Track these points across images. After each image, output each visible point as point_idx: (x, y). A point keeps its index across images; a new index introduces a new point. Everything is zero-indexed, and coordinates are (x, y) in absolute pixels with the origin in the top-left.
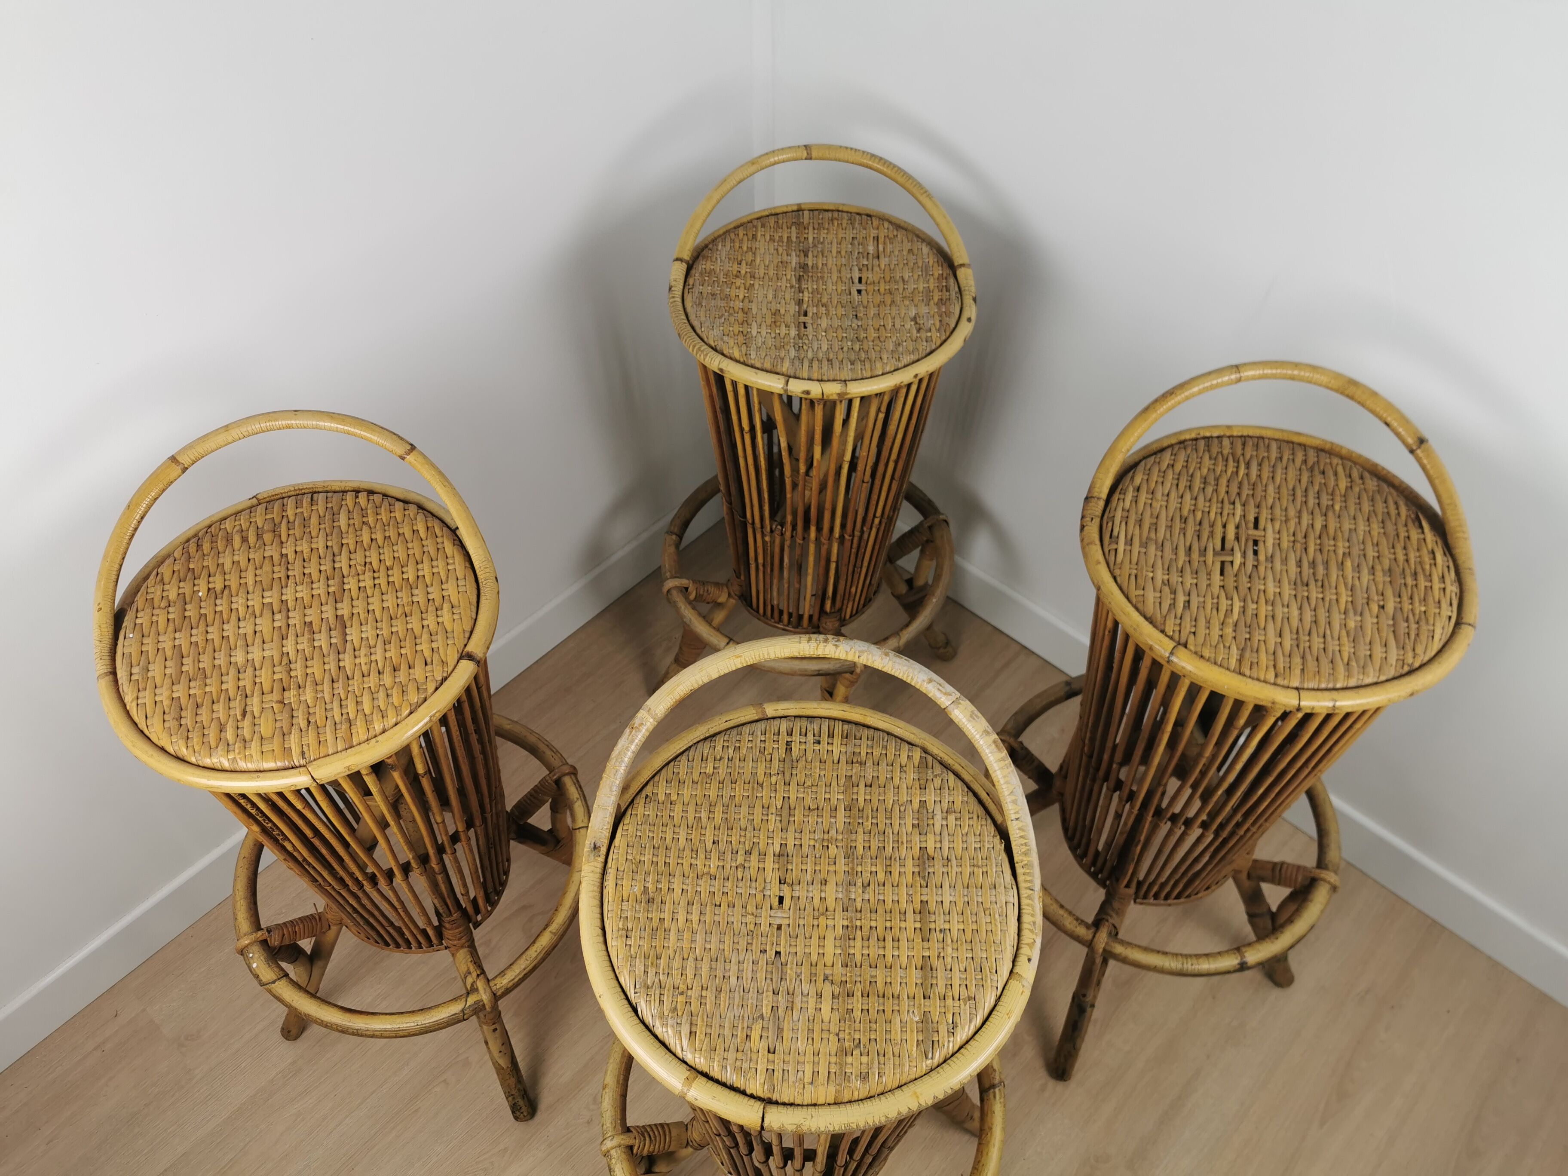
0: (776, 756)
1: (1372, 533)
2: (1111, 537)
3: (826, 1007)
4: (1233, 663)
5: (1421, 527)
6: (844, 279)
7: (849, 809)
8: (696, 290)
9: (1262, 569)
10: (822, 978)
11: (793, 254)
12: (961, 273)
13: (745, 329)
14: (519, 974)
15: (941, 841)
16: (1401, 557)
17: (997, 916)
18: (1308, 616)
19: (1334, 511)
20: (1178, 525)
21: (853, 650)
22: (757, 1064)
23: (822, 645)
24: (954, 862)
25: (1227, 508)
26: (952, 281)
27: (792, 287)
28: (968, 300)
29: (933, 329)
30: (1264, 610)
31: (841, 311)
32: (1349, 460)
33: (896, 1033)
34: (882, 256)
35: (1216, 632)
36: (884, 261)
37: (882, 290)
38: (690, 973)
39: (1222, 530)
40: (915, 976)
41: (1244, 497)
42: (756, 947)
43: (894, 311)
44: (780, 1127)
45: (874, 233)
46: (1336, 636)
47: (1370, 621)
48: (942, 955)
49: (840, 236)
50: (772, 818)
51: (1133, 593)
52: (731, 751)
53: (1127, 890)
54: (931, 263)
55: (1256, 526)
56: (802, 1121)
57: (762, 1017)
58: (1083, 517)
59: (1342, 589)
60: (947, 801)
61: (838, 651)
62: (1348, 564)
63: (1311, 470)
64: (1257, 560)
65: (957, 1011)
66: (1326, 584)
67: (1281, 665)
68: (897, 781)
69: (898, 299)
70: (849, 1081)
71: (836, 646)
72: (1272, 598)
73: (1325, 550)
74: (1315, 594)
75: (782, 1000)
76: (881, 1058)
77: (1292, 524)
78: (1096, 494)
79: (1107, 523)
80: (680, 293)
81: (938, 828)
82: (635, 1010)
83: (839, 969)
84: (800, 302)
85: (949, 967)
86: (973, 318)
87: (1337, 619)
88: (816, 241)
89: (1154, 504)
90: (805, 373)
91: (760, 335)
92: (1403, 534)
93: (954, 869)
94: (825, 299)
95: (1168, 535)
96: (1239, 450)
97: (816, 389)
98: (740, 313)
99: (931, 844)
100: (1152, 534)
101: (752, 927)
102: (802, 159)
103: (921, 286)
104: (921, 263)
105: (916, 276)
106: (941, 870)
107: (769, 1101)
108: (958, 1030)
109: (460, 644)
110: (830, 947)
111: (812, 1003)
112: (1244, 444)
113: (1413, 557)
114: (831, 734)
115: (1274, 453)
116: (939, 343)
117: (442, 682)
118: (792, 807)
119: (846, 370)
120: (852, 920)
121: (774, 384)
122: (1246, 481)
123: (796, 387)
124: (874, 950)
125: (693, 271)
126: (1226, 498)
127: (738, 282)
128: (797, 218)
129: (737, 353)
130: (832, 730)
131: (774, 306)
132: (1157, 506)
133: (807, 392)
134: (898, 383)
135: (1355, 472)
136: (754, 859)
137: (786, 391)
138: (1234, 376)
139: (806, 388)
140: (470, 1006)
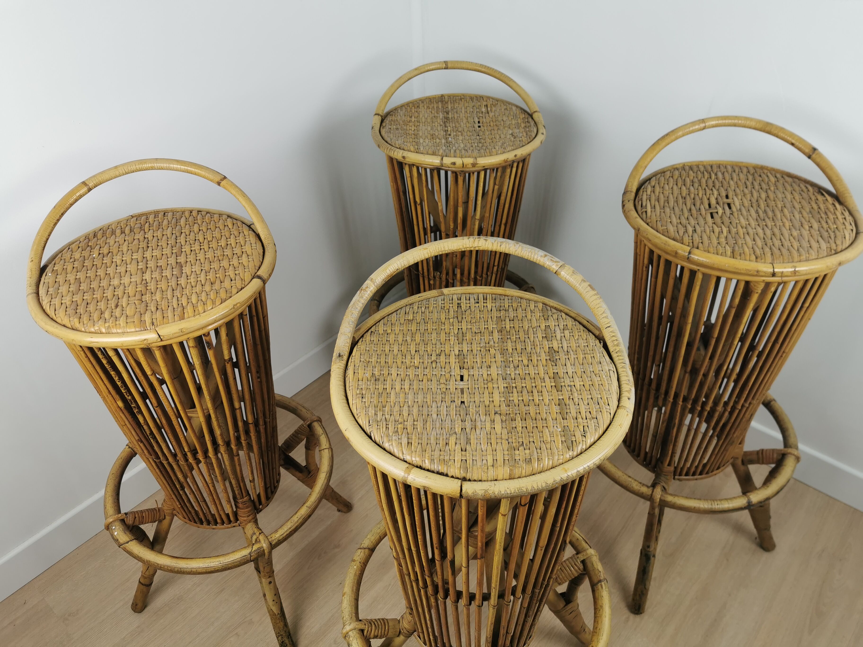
0: (451, 310)
1: (795, 198)
2: (641, 206)
3: (498, 427)
4: (729, 253)
5: (824, 195)
6: (470, 122)
7: (500, 331)
8: (388, 127)
9: (736, 214)
10: (493, 412)
11: (441, 113)
12: (535, 116)
13: (416, 140)
15: (561, 343)
16: (815, 207)
17: (604, 377)
18: (768, 232)
19: (771, 190)
20: (681, 201)
21: (496, 242)
22: (454, 457)
23: (477, 240)
24: (572, 353)
25: (708, 192)
26: (530, 119)
27: (441, 125)
28: (541, 127)
29: (523, 137)
30: (741, 231)
31: (470, 134)
32: (774, 172)
33: (547, 437)
34: (490, 112)
35: (715, 241)
36: (491, 114)
37: (492, 125)
38: (405, 413)
39: (708, 201)
40: (555, 409)
41: (717, 187)
42: (448, 399)
43: (499, 132)
44: (473, 492)
45: (485, 103)
46: (787, 239)
47: (805, 233)
48: (571, 397)
49: (466, 106)
50: (452, 338)
51: (660, 228)
52: (423, 309)
53: (669, 467)
54: (518, 113)
55: (727, 197)
56: (488, 487)
57: (456, 433)
58: (623, 202)
59: (785, 220)
60: (562, 324)
61: (487, 243)
62: (785, 210)
63: (753, 175)
64: (732, 211)
65: (585, 424)
66: (775, 218)
67: (758, 252)
68: (529, 317)
69: (502, 128)
70: (518, 464)
71: (486, 240)
72: (745, 226)
73: (771, 205)
74: (770, 223)
75: (468, 425)
76: (539, 451)
77: (749, 196)
78: (629, 190)
79: (638, 202)
80: (378, 129)
81: (559, 338)
82: (370, 437)
83: (504, 407)
84: (446, 131)
85: (577, 403)
86: (545, 133)
87: (786, 233)
88: (453, 108)
89: (665, 192)
90: (452, 155)
91: (425, 142)
92: (813, 198)
93: (572, 356)
94: (460, 129)
95: (676, 204)
96: (710, 169)
97: (459, 161)
98: (413, 135)
99: (555, 345)
100: (666, 204)
101: (444, 390)
102: (443, 69)
103: (514, 122)
104: (512, 114)
105: (510, 119)
106: (564, 357)
107: (464, 479)
108: (588, 435)
109: (253, 272)
110: (496, 397)
111: (488, 425)
112: (712, 167)
113: (822, 206)
114: (485, 299)
115: (730, 169)
116: (527, 142)
117: (241, 289)
118: (464, 333)
119: (476, 153)
120: (509, 384)
121: (435, 161)
122: (716, 180)
123: (448, 161)
124: (526, 397)
125: (385, 120)
126: (706, 188)
127: (411, 124)
128: (441, 99)
129: (412, 149)
130: (485, 297)
131: (431, 132)
132: (666, 193)
133: (454, 164)
134: (506, 159)
135: (778, 176)
136: (442, 358)
137: (442, 165)
138: (702, 125)
139: (453, 161)
140: (255, 551)
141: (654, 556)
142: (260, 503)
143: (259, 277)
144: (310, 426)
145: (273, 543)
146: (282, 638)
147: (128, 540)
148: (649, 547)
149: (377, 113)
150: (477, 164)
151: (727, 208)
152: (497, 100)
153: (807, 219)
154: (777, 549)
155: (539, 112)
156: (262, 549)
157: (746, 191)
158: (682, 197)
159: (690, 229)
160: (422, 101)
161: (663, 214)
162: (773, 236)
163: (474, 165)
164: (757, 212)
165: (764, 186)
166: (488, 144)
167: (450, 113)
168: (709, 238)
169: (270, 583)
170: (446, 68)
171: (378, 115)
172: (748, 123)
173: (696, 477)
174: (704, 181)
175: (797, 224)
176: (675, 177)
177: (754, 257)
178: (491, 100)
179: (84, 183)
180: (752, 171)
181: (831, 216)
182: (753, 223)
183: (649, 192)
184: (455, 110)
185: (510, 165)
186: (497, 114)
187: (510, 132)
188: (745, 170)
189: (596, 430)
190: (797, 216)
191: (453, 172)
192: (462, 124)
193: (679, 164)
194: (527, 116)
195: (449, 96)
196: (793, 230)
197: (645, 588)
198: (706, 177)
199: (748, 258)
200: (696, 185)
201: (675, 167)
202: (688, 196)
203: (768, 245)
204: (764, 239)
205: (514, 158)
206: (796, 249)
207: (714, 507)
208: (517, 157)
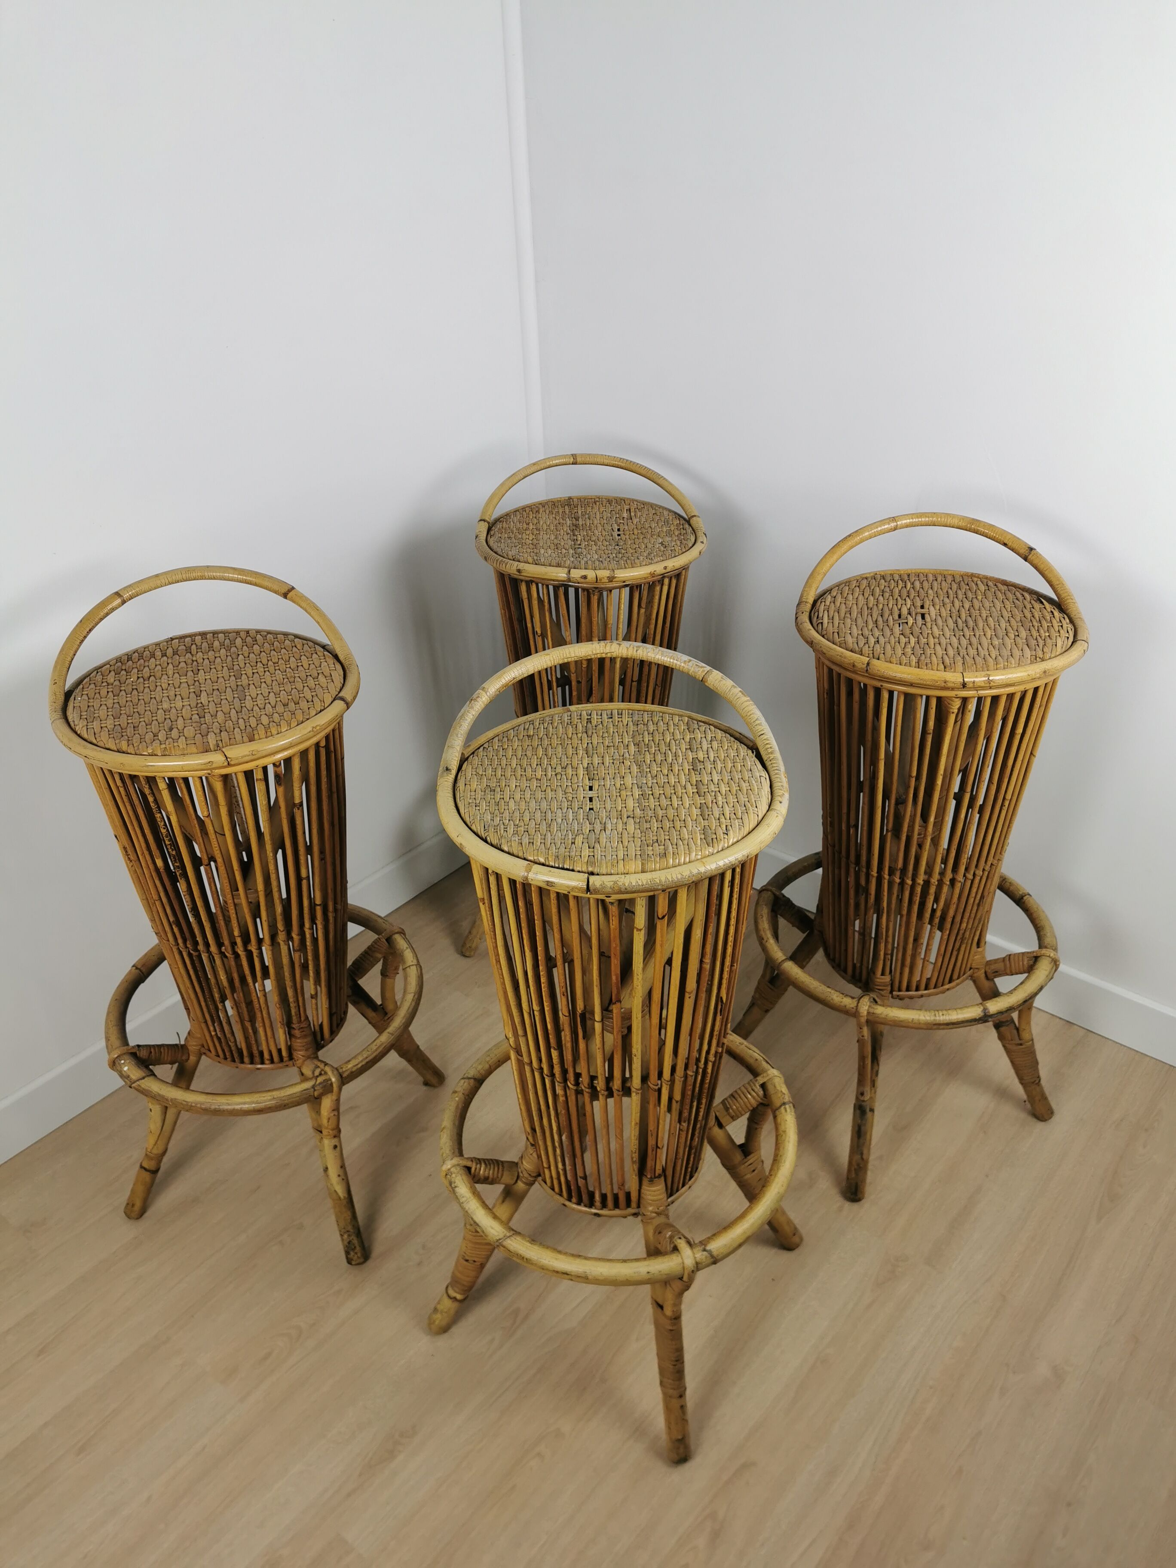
0: (580, 725)
1: (1007, 606)
2: (818, 618)
3: (631, 828)
4: (913, 663)
5: (1042, 603)
6: (607, 530)
7: (637, 745)
8: (498, 535)
9: (929, 625)
10: (625, 816)
11: (568, 520)
12: (693, 521)
13: (535, 551)
14: (362, 1061)
15: (708, 754)
16: (1028, 615)
17: (754, 782)
18: (964, 642)
19: (978, 600)
20: (866, 612)
22: (581, 854)
23: (609, 644)
24: (718, 762)
25: (900, 602)
26: (687, 526)
27: (568, 534)
28: (700, 535)
29: (676, 546)
30: (932, 641)
31: (606, 543)
33: (685, 835)
34: (633, 518)
35: (899, 651)
36: (635, 521)
37: (636, 532)
38: (526, 818)
39: (899, 611)
40: (695, 812)
41: (912, 597)
42: (576, 805)
43: (646, 541)
44: (601, 885)
45: (627, 507)
46: (986, 648)
47: (1009, 642)
48: (715, 801)
49: (602, 510)
50: (580, 752)
51: (837, 640)
52: (546, 725)
54: (671, 518)
55: (922, 607)
56: (620, 880)
57: (583, 834)
58: (796, 615)
59: (987, 629)
60: (710, 736)
61: (621, 648)
62: (991, 620)
63: (959, 583)
64: (925, 621)
65: (729, 824)
66: (975, 628)
67: (947, 662)
68: (672, 730)
69: (648, 536)
70: (651, 859)
71: (620, 645)
72: (938, 636)
73: (974, 615)
74: (968, 633)
75: (598, 827)
76: (675, 847)
77: (948, 606)
78: (804, 603)
79: (814, 614)
80: (485, 538)
81: (705, 748)
82: (486, 841)
83: (638, 812)
84: (575, 540)
85: (721, 806)
86: (705, 542)
87: (985, 642)
88: (584, 513)
89: (847, 602)
90: (583, 567)
91: (546, 554)
92: (1028, 606)
93: (719, 765)
94: (594, 538)
95: (859, 616)
96: (906, 578)
97: (591, 574)
98: (531, 545)
99: (701, 755)
100: (848, 615)
101: (571, 799)
102: (570, 464)
103: (665, 529)
104: (663, 520)
105: (660, 525)
106: (710, 766)
107: (592, 874)
108: (731, 833)
109: (334, 693)
110: (630, 803)
111: (620, 826)
112: (909, 576)
113: (1037, 615)
114: (620, 714)
115: (931, 578)
116: (680, 552)
117: (321, 711)
118: (595, 746)
119: (613, 564)
120: (645, 791)
121: (561, 574)
122: (912, 590)
123: (576, 574)
124: (664, 802)
125: (493, 528)
126: (899, 598)
127: (528, 532)
128: (569, 502)
129: (530, 560)
130: (620, 712)
131: (556, 541)
132: (850, 604)
133: (585, 577)
134: (652, 572)
135: (990, 584)
136: (570, 771)
137: (569, 580)
138: (893, 525)
139: (584, 574)
140: (320, 1084)
141: (872, 1110)
142: (323, 1037)
143: (342, 699)
144: (389, 940)
145: (345, 1075)
146: (349, 1236)
147: (144, 1075)
148: (862, 1094)
149: (483, 518)
150: (614, 577)
151: (919, 618)
152: (644, 503)
153: (1015, 628)
154: (1056, 1119)
155: (699, 517)
156: (329, 1082)
157: (946, 600)
158: (868, 608)
159: (872, 640)
160: (543, 504)
161: (842, 625)
162: (969, 646)
163: (611, 579)
164: (956, 623)
165: (970, 595)
166: (630, 555)
167: (580, 519)
168: (894, 649)
169: (335, 1147)
170: (574, 463)
171: (484, 521)
172: (949, 521)
173: (920, 993)
174: (896, 591)
175: (1001, 633)
176: (862, 587)
177: (943, 667)
178: (635, 503)
179: (117, 594)
180: (958, 579)
181: (1045, 625)
182: (948, 633)
183: (828, 603)
184: (587, 516)
185: (659, 581)
186: (643, 520)
187: (661, 540)
188: (949, 579)
189: (740, 829)
190: (1003, 624)
191: (584, 589)
192: (596, 532)
193: (870, 573)
194: (682, 522)
195: (579, 499)
196: (995, 638)
197: (862, 1159)
198: (900, 587)
199: (935, 667)
200: (887, 595)
201: (865, 576)
202: (875, 607)
203: (961, 654)
204: (958, 648)
205: (664, 571)
206: (994, 658)
207: (938, 1018)
208: (668, 570)
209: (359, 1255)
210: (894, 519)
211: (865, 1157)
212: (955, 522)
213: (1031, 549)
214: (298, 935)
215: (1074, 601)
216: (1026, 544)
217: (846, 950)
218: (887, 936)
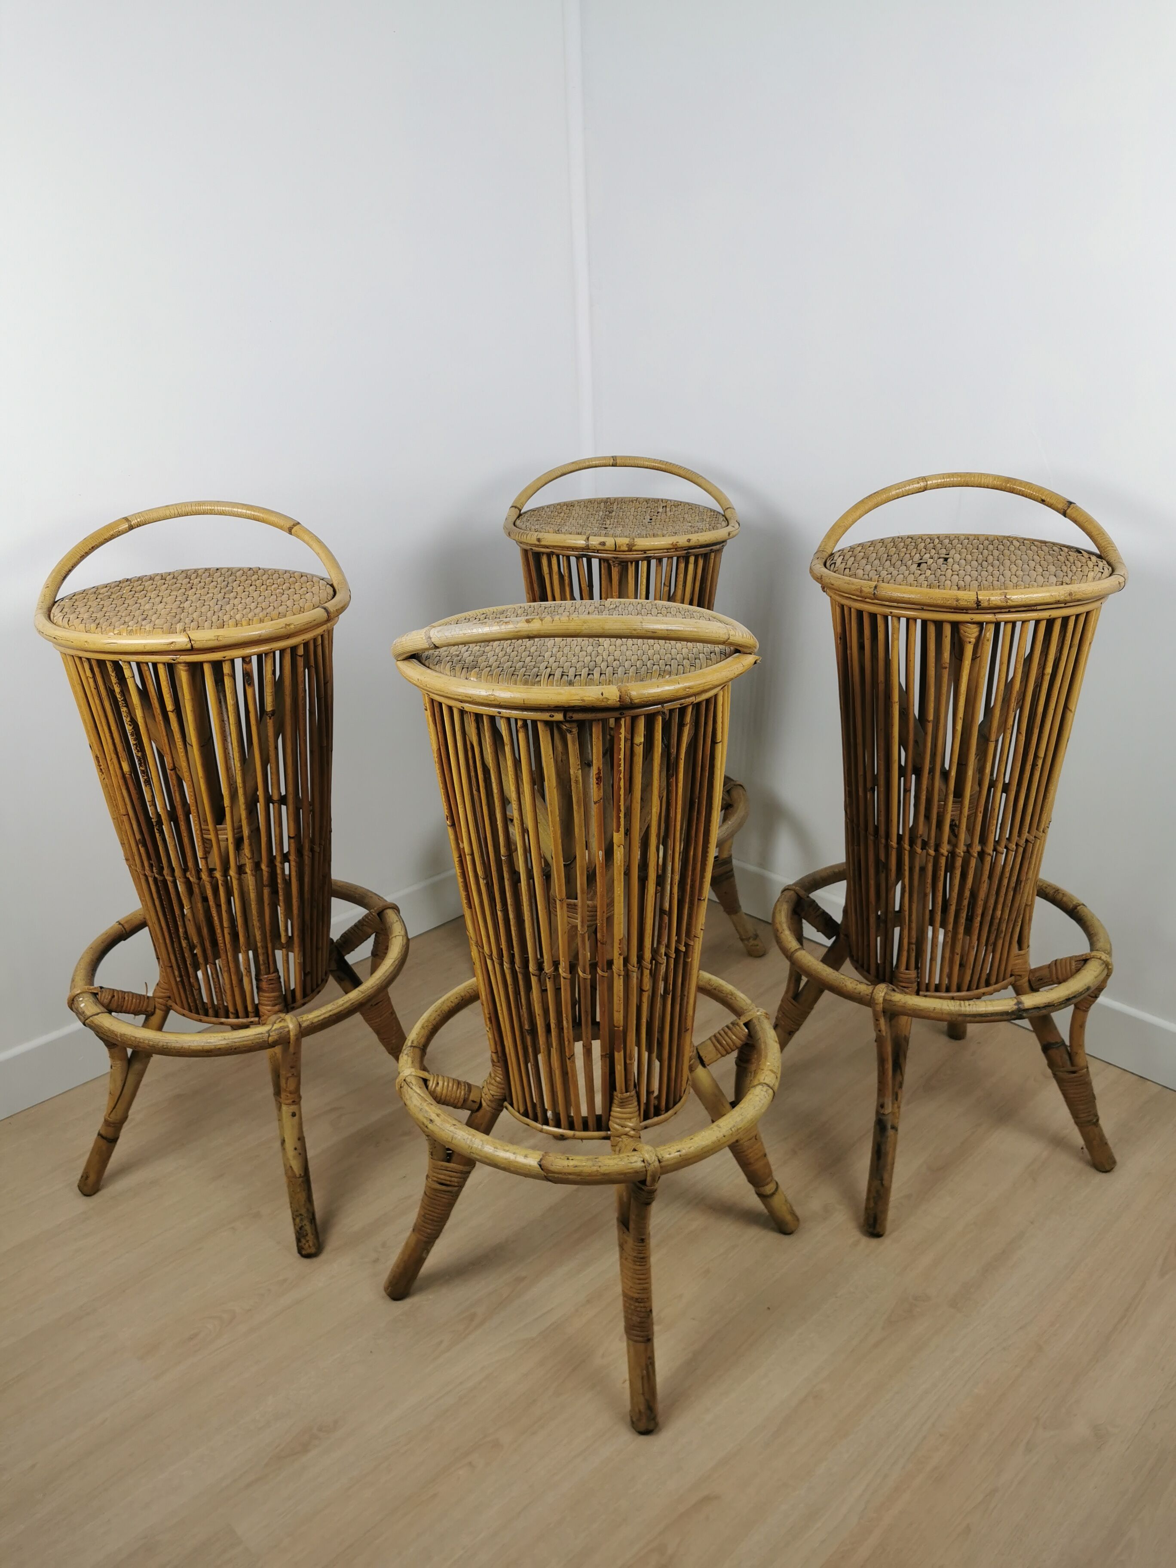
1: (1040, 554)
2: (832, 561)
4: (924, 586)
5: (1081, 554)
6: (638, 519)
8: (525, 521)
9: (950, 564)
11: (601, 512)
12: (728, 512)
14: (324, 1013)
16: (1062, 559)
18: (985, 574)
19: (1009, 551)
26: (720, 517)
27: (598, 520)
28: (732, 522)
29: (705, 527)
31: (634, 527)
35: (911, 579)
36: (669, 513)
37: (667, 521)
41: (938, 549)
43: (675, 525)
46: (1008, 577)
47: (1035, 573)
49: (637, 506)
54: (706, 512)
55: (947, 554)
59: (1013, 567)
64: (947, 562)
66: (1001, 566)
69: (679, 522)
72: (957, 571)
73: (1001, 559)
74: (992, 569)
77: (976, 554)
80: (512, 523)
84: (603, 524)
86: (736, 525)
88: (619, 509)
90: (604, 537)
92: (1064, 554)
97: (609, 542)
102: (610, 466)
115: (963, 538)
117: (299, 614)
119: (635, 536)
121: (580, 542)
122: (939, 545)
125: (524, 516)
129: (551, 533)
133: (603, 544)
134: (675, 542)
137: (588, 546)
138: (922, 484)
139: (602, 540)
140: (276, 1030)
141: (894, 1128)
142: (294, 1000)
143: (323, 609)
144: (381, 914)
145: (304, 1025)
146: (301, 1220)
147: (101, 1012)
148: (882, 1106)
149: (515, 505)
150: (633, 545)
151: (941, 560)
153: (1044, 566)
156: (287, 1029)
157: (975, 551)
158: (888, 554)
159: (885, 572)
162: (990, 576)
163: (630, 547)
164: (981, 563)
166: (655, 532)
167: (614, 513)
168: (906, 578)
169: (294, 1115)
170: (614, 465)
171: (516, 508)
173: (951, 994)
174: (922, 545)
175: (1028, 569)
176: (886, 543)
177: (957, 587)
179: (126, 519)
180: (992, 539)
181: (1079, 564)
182: (969, 569)
184: (621, 511)
185: (683, 557)
186: (678, 513)
187: (689, 525)
188: (983, 539)
190: (1033, 564)
191: (604, 560)
192: (627, 520)
194: (717, 514)
195: (617, 499)
196: (1020, 572)
197: (882, 1185)
198: (927, 543)
199: (948, 588)
200: (911, 547)
202: (896, 553)
203: (979, 581)
204: (976, 577)
205: (688, 545)
206: (1015, 583)
207: (963, 1009)
208: (692, 545)
209: (311, 1243)
210: (924, 479)
211: (885, 1183)
212: (990, 481)
213: (1070, 503)
214: (268, 866)
215: (1115, 549)
216: (1065, 499)
217: (869, 945)
218: (910, 921)
